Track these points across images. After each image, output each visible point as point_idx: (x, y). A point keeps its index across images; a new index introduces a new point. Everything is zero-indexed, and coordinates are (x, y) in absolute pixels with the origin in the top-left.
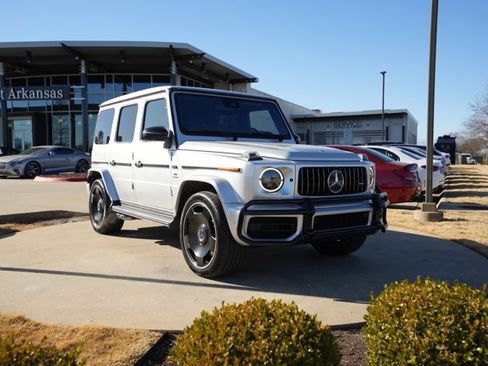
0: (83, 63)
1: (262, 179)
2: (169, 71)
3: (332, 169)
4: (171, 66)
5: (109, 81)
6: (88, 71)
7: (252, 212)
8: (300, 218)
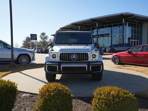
0: (97, 23)
1: (52, 56)
2: (122, 22)
3: (73, 53)
4: (122, 20)
5: (106, 27)
6: (99, 25)
7: (47, 64)
8: (57, 66)
